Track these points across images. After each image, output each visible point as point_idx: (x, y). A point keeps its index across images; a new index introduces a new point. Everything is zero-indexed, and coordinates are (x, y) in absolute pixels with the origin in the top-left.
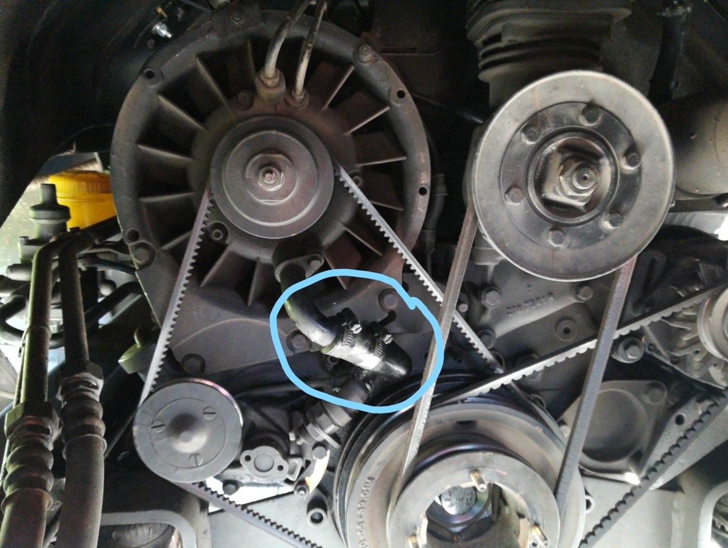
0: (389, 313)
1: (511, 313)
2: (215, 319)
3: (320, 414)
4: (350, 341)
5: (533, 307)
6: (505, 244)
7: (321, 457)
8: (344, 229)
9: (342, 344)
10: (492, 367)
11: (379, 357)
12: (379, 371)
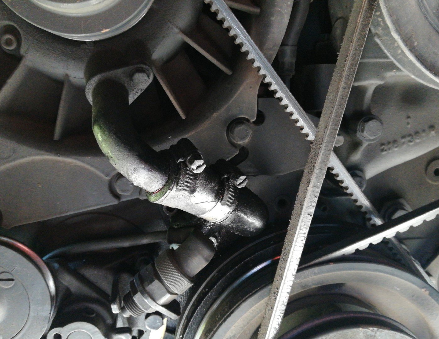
0: (240, 150)
1: (386, 150)
2: (9, 157)
3: (151, 281)
4: (189, 185)
5: (411, 144)
6: (414, 43)
7: (156, 328)
8: (181, 37)
9: (177, 189)
10: (368, 216)
11: (230, 206)
12: (229, 224)
